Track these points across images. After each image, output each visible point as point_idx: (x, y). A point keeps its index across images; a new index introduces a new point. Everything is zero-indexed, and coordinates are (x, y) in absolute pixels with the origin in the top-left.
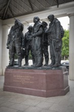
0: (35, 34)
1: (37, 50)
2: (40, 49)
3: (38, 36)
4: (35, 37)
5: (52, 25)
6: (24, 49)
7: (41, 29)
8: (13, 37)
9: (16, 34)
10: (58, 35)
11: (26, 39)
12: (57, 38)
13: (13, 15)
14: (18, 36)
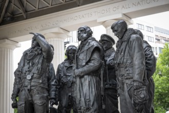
0: (81, 70)
1: (88, 109)
2: (96, 106)
3: (89, 73)
4: (81, 77)
5: (123, 46)
6: (56, 107)
7: (96, 56)
8: (29, 77)
9: (35, 70)
10: (137, 71)
11: (59, 80)
12: (136, 77)
13: (26, 11)
14: (40, 75)
